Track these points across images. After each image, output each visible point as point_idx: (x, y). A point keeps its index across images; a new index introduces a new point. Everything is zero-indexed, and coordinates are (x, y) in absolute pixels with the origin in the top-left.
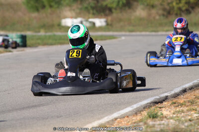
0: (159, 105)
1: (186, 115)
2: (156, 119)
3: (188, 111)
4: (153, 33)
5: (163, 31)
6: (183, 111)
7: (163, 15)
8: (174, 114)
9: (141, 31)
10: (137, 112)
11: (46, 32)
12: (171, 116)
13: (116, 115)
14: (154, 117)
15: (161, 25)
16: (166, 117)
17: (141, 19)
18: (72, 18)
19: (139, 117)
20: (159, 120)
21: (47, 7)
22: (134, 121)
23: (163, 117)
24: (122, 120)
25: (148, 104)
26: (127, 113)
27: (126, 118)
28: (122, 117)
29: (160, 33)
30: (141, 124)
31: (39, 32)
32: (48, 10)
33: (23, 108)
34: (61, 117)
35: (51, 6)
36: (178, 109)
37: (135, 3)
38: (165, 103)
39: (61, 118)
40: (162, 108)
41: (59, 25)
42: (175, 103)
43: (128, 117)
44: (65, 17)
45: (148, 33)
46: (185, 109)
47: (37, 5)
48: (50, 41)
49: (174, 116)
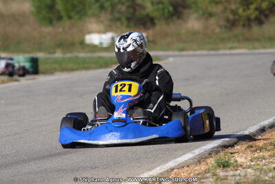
0: (230, 150)
1: (269, 163)
2: (229, 169)
3: (270, 156)
4: (212, 52)
5: (225, 48)
6: (264, 158)
7: (226, 27)
8: (251, 161)
9: (194, 50)
10: (200, 160)
11: (64, 53)
12: (248, 164)
13: (171, 164)
14: (224, 166)
15: (223, 40)
16: (241, 166)
17: (194, 33)
18: (99, 32)
19: (203, 167)
20: (232, 170)
21: (65, 18)
22: (197, 172)
23: (237, 166)
24: (180, 171)
25: (214, 148)
26: (186, 161)
27: (186, 168)
28: (181, 167)
29: (221, 52)
30: (208, 175)
31: (54, 53)
32: (66, 23)
33: (44, 157)
34: (96, 168)
35: (70, 18)
36: (256, 155)
37: (186, 12)
38: (237, 147)
39: (96, 170)
40: (234, 153)
41: (82, 43)
42: (252, 147)
43: (188, 166)
44: (90, 32)
45: (205, 52)
46: (266, 154)
47: (51, 15)
48: (71, 65)
49: (253, 163)
